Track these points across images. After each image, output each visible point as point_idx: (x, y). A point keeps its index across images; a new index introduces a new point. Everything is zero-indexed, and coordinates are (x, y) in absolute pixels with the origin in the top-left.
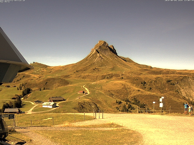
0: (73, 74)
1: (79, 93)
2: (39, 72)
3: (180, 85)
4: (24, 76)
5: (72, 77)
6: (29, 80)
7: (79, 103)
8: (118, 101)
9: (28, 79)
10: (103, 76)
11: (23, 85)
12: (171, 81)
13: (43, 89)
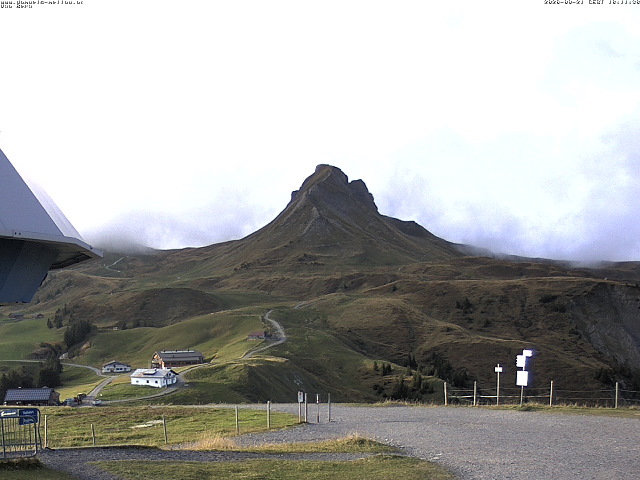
0: (232, 276)
2: (120, 269)
3: (584, 311)
4: (70, 282)
5: (227, 284)
6: (85, 294)
7: (251, 371)
8: (380, 365)
9: (84, 291)
10: (329, 281)
11: (66, 312)
12: (555, 298)
13: (131, 324)
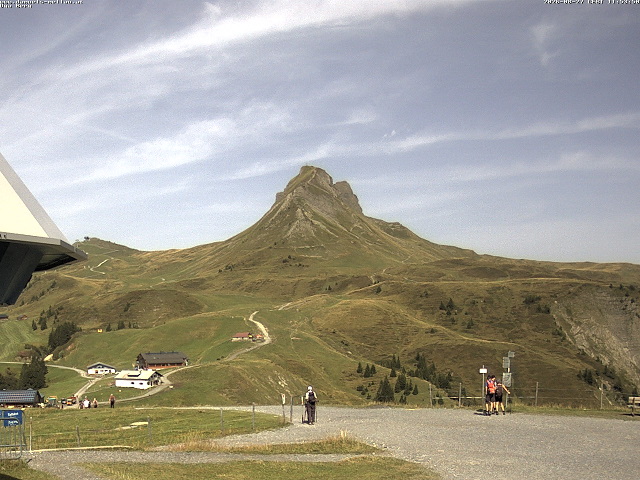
0: (216, 277)
1: (235, 339)
2: (106, 270)
3: (569, 312)
4: (54, 284)
5: (211, 286)
6: (71, 295)
7: (236, 375)
8: (364, 367)
9: (69, 292)
10: (314, 282)
11: (50, 314)
12: (539, 299)
13: (116, 326)
